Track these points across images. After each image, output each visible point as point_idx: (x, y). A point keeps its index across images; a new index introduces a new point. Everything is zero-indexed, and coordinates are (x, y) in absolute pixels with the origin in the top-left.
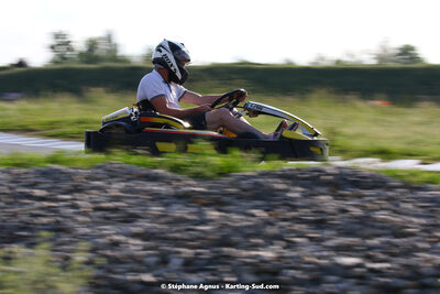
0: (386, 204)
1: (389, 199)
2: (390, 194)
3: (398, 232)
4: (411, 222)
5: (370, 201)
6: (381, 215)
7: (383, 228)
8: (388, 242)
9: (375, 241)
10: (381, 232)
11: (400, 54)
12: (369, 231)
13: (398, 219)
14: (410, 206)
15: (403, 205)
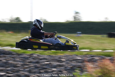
0: (12, 59)
1: (13, 57)
2: (13, 56)
3: (15, 66)
4: (18, 63)
5: (8, 58)
6: (10, 62)
7: (11, 65)
8: (12, 69)
9: (9, 69)
10: (10, 66)
11: (16, 20)
12: (7, 66)
13: (15, 63)
14: (18, 59)
15: (16, 59)
